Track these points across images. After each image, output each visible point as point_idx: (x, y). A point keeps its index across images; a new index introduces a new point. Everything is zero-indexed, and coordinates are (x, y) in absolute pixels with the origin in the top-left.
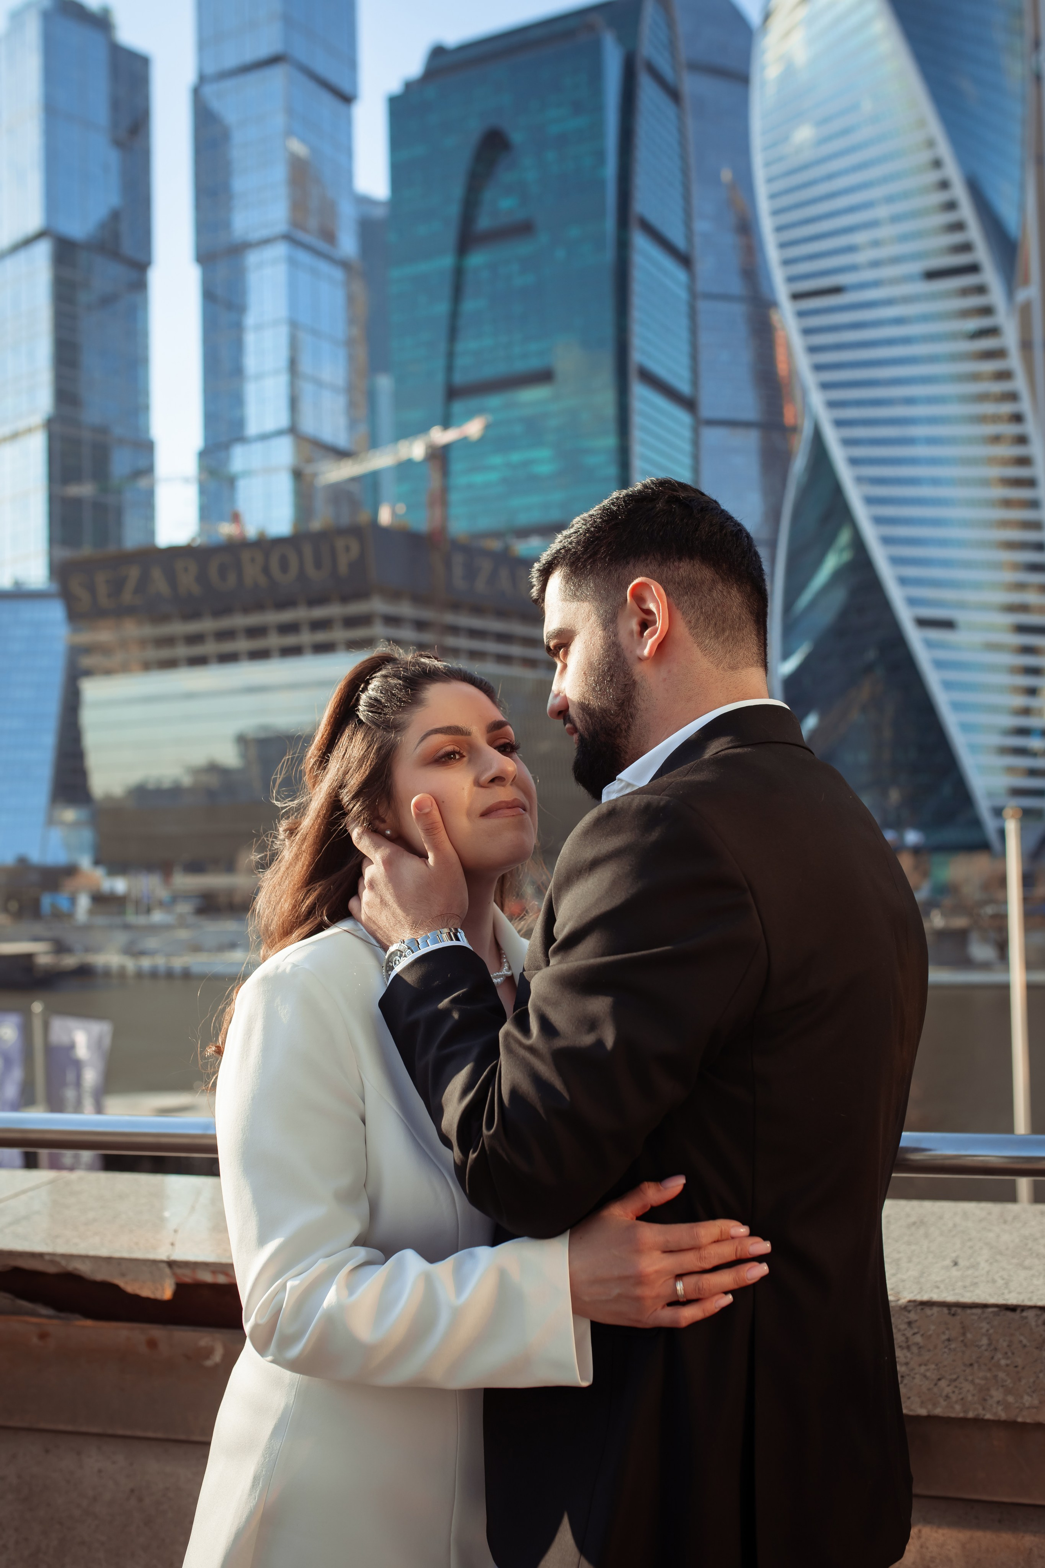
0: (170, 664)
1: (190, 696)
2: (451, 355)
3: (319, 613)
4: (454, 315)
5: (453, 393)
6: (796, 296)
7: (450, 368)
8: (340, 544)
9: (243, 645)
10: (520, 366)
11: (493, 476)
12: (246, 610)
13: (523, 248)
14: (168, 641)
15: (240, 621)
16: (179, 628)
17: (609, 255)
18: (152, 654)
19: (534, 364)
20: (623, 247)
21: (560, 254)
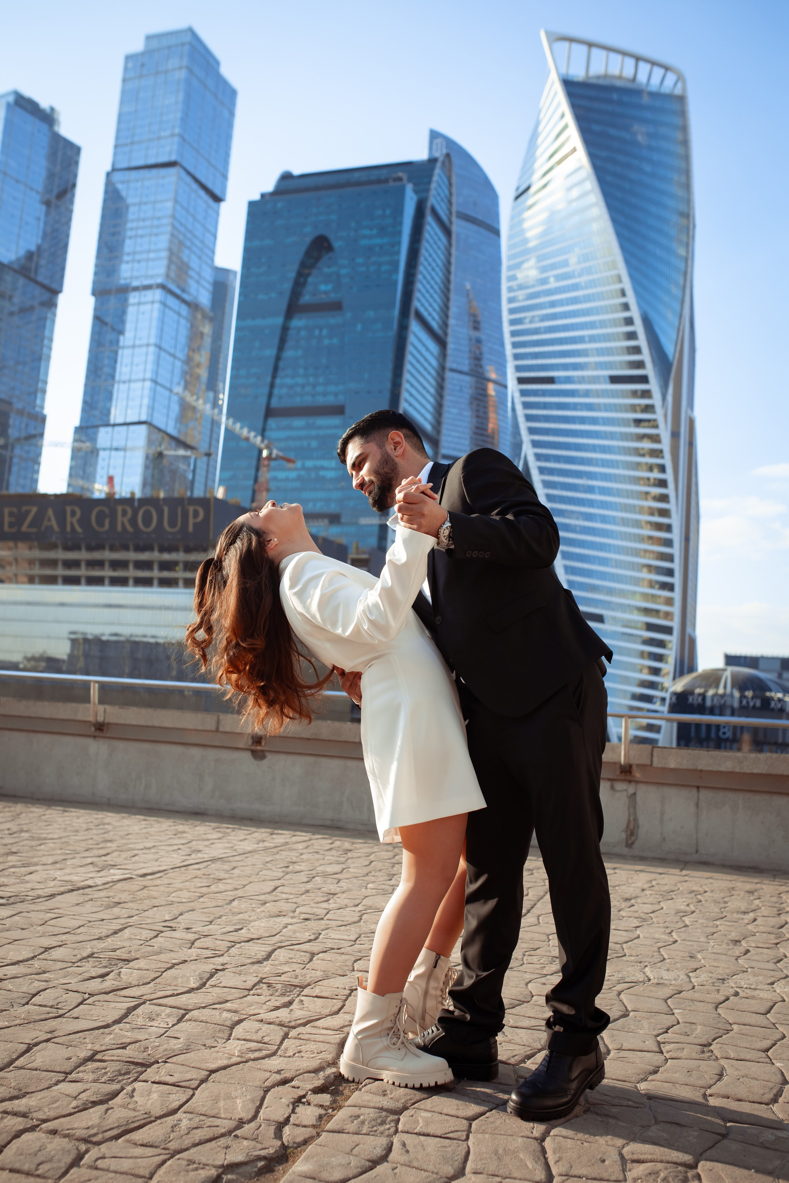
0: (51, 580)
1: (62, 605)
2: (272, 386)
3: (166, 557)
4: (278, 358)
5: (270, 413)
6: (521, 381)
7: (270, 395)
8: (191, 509)
9: (108, 573)
10: (321, 400)
11: (293, 475)
12: (112, 549)
13: (334, 319)
14: (53, 563)
15: (107, 555)
16: (61, 555)
17: (392, 333)
18: (37, 571)
19: (330, 400)
20: (403, 329)
21: (359, 327)
